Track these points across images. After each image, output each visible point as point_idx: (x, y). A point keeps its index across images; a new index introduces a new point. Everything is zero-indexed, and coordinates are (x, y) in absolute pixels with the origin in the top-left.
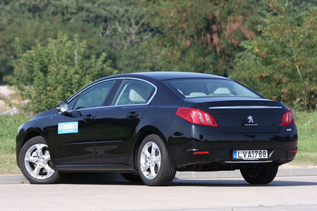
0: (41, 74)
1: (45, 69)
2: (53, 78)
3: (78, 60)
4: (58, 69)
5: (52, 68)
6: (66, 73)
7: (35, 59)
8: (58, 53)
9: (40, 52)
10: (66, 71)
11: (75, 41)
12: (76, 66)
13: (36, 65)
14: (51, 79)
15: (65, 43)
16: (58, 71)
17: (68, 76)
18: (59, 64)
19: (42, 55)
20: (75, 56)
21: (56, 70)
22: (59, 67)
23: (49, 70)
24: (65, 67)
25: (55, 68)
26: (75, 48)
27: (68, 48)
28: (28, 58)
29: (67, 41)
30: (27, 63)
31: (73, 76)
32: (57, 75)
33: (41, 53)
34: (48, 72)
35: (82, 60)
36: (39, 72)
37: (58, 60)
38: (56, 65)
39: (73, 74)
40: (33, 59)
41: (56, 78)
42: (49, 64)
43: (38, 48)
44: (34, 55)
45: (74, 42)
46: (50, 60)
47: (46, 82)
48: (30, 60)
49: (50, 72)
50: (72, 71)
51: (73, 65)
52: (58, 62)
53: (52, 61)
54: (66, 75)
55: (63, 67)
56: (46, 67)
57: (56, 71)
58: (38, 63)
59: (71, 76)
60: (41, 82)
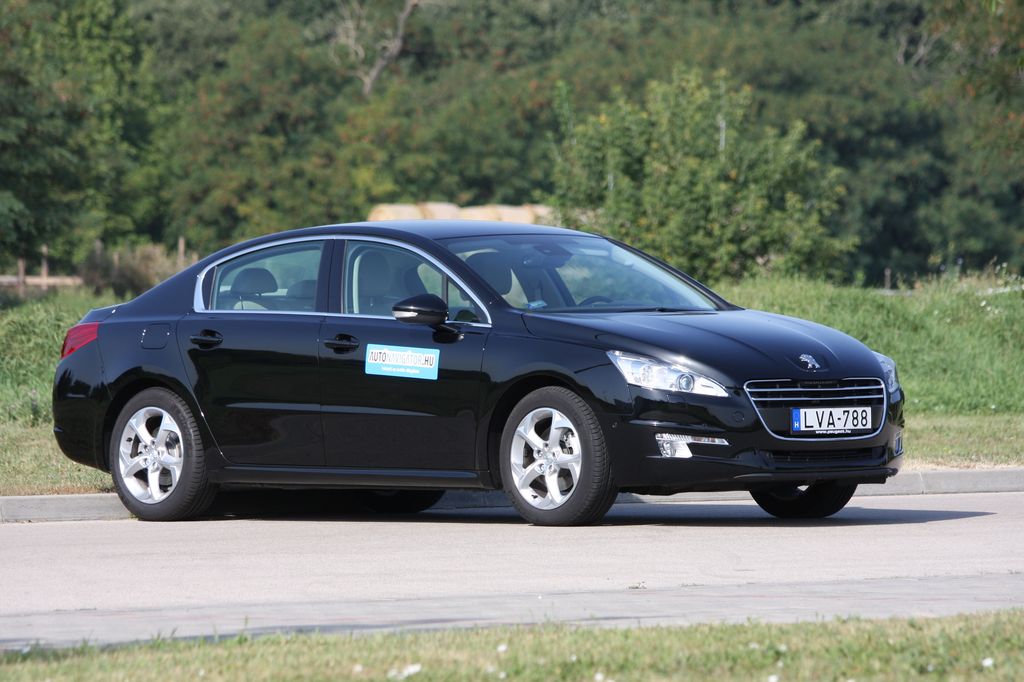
0: (626, 182)
1: (636, 167)
2: (658, 192)
3: (726, 140)
4: (673, 168)
5: (655, 166)
6: (694, 181)
7: (609, 139)
8: (671, 122)
9: (623, 119)
10: (694, 173)
11: (718, 87)
12: (723, 159)
13: (614, 156)
14: (650, 196)
15: (692, 94)
16: (671, 172)
17: (699, 189)
18: (676, 151)
19: (628, 129)
20: (717, 129)
21: (665, 169)
22: (674, 163)
23: (648, 170)
24: (692, 163)
25: (664, 163)
26: (719, 109)
27: (700, 108)
28: (591, 138)
29: (699, 87)
30: (586, 152)
31: (713, 187)
32: (668, 183)
33: (626, 124)
34: (645, 176)
35: (737, 142)
36: (620, 175)
37: (673, 142)
38: (667, 155)
39: (713, 181)
40: (603, 141)
41: (665, 192)
42: (645, 154)
43: (619, 108)
44: (606, 128)
45: (716, 92)
46: (648, 142)
47: (638, 203)
48: (596, 144)
49: (650, 175)
50: (709, 172)
51: (714, 156)
52: (671, 150)
53: (654, 145)
54: (692, 183)
55: (685, 160)
56: (640, 161)
57: (667, 175)
58: (617, 151)
59: (707, 187)
60: (624, 205)
